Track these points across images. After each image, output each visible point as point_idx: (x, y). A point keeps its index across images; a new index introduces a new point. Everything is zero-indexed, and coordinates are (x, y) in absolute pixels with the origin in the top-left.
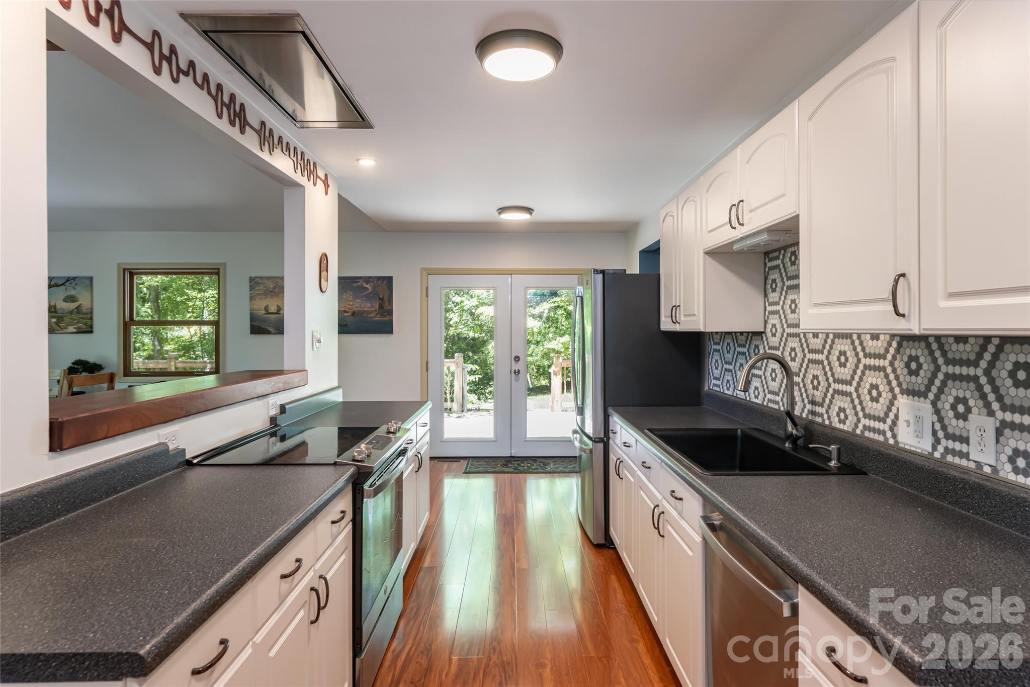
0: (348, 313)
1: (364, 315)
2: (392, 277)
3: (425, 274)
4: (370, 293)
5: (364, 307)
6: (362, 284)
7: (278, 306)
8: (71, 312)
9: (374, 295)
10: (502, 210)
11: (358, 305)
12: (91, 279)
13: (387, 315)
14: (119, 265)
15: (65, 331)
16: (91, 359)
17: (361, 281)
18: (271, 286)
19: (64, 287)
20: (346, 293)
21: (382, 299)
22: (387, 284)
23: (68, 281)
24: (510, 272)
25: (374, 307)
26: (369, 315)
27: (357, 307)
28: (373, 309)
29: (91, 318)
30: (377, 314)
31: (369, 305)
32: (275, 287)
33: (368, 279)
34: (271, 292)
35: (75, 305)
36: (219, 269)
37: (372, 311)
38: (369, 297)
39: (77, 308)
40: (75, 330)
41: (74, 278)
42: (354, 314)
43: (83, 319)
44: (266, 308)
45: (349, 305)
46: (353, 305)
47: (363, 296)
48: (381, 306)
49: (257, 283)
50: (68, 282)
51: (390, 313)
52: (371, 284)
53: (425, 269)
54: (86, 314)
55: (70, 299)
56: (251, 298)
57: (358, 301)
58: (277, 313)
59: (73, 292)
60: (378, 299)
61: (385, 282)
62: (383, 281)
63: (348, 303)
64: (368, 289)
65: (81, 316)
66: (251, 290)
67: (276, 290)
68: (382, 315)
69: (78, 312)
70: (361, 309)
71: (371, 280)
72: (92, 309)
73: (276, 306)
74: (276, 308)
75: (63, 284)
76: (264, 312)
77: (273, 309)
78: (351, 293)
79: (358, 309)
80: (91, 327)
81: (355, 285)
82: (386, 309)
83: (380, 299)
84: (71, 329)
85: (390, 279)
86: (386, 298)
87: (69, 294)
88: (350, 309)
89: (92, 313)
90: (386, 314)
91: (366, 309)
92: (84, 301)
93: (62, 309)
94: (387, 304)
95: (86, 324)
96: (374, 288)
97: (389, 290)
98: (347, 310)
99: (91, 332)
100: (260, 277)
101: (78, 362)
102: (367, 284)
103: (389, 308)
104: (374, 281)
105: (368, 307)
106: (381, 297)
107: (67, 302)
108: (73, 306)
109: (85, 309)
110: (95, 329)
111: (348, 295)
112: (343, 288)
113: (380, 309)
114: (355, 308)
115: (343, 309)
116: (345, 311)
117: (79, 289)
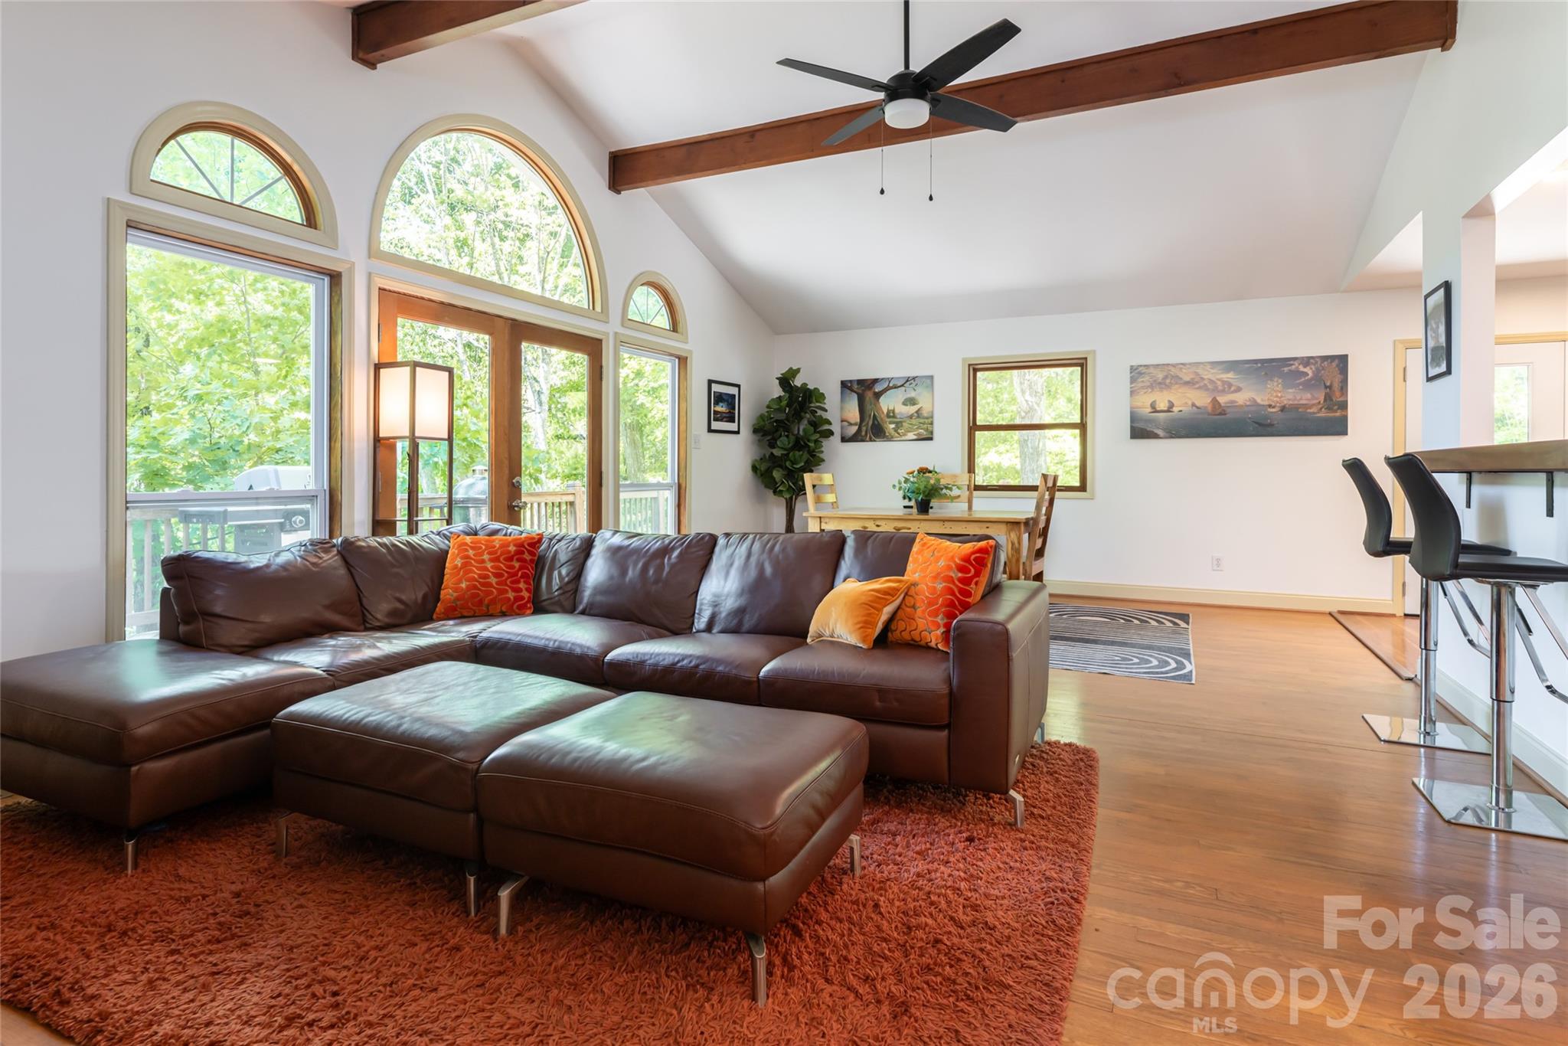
0: (1274, 407)
1: (1300, 410)
2: (1347, 356)
3: (1400, 347)
4: (1312, 379)
5: (1301, 399)
6: (1297, 368)
7: (1169, 401)
8: (911, 417)
9: (1317, 381)
11: (1290, 397)
12: (931, 377)
13: (1338, 409)
14: (964, 360)
15: (903, 438)
17: (1296, 363)
18: (1160, 376)
19: (903, 388)
20: (1272, 380)
21: (1330, 387)
22: (1337, 366)
23: (907, 381)
24: (1561, 339)
25: (1317, 399)
26: (1309, 411)
27: (1289, 400)
28: (1315, 401)
29: (932, 424)
30: (1321, 409)
31: (1309, 396)
32: (1166, 377)
33: (1307, 361)
34: (1160, 383)
35: (916, 408)
36: (1086, 359)
37: (1314, 405)
38: (1308, 386)
39: (917, 412)
40: (915, 437)
41: (915, 378)
42: (1283, 409)
43: (924, 424)
44: (1153, 405)
45: (1277, 396)
46: (1282, 397)
47: (1300, 384)
48: (1328, 398)
49: (1140, 374)
50: (908, 383)
51: (1344, 406)
52: (1313, 367)
53: (1402, 342)
54: (927, 418)
55: (911, 401)
56: (1132, 393)
57: (1290, 390)
58: (1168, 411)
59: (912, 394)
60: (1323, 386)
61: (1334, 364)
62: (1331, 362)
63: (1275, 394)
64: (1307, 375)
65: (922, 421)
66: (1131, 383)
67: (1168, 381)
68: (1329, 409)
69: (918, 417)
70: (1296, 402)
71: (1312, 361)
72: (932, 412)
73: (1167, 402)
74: (1167, 405)
75: (902, 385)
76: (1150, 410)
77: (1162, 405)
78: (1280, 381)
79: (1291, 402)
80: (932, 433)
81: (1286, 369)
82: (1336, 401)
83: (1326, 387)
84: (911, 436)
85: (1343, 360)
86: (1336, 386)
87: (909, 396)
88: (1278, 402)
89: (932, 417)
90: (1336, 407)
91: (1303, 402)
92: (924, 403)
93: (900, 413)
94: (1338, 394)
95: (927, 430)
96: (1317, 373)
97: (1342, 373)
98: (1273, 404)
99: (931, 439)
100: (1145, 366)
102: (1305, 367)
103: (1341, 399)
104: (1317, 362)
105: (1307, 399)
106: (1328, 384)
107: (906, 405)
108: (912, 409)
109: (925, 413)
110: (935, 436)
111: (1275, 384)
112: (1266, 374)
113: (1325, 400)
114: (1285, 402)
115: (1267, 403)
116: (1270, 406)
117: (919, 389)
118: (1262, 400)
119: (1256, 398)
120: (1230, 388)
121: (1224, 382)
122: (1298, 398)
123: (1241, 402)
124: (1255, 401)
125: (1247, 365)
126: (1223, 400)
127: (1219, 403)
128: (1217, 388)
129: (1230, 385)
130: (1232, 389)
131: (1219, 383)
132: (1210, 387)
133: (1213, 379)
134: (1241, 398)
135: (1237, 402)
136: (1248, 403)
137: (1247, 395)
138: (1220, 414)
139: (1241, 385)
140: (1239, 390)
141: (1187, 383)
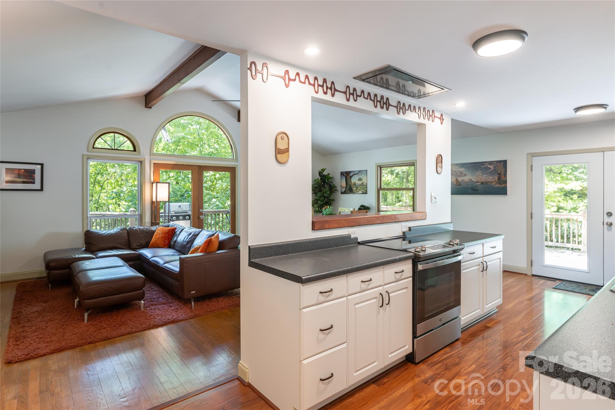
0: (478, 183)
1: (488, 184)
2: (506, 160)
3: (530, 156)
4: (493, 171)
5: (489, 179)
6: (487, 166)
8: (360, 185)
9: (495, 171)
10: (577, 109)
11: (485, 178)
12: (367, 171)
13: (503, 183)
14: (376, 164)
15: (358, 193)
16: (366, 205)
17: (487, 164)
19: (358, 175)
20: (478, 171)
21: (500, 174)
22: (503, 165)
23: (359, 172)
24: (602, 150)
26: (492, 184)
27: (484, 179)
28: (494, 180)
29: (367, 188)
30: (496, 183)
31: (492, 178)
33: (491, 163)
35: (362, 182)
36: (414, 163)
37: (494, 181)
38: (491, 173)
40: (361, 193)
41: (361, 171)
42: (482, 183)
43: (365, 188)
46: (481, 178)
47: (488, 173)
48: (499, 178)
50: (359, 173)
51: (505, 182)
52: (493, 166)
53: (530, 154)
54: (365, 186)
55: (360, 179)
57: (485, 175)
59: (361, 177)
60: (497, 174)
61: (502, 164)
62: (500, 163)
63: (479, 177)
64: (491, 169)
65: (363, 187)
68: (500, 183)
69: (362, 185)
70: (487, 180)
71: (493, 163)
72: (367, 184)
75: (358, 174)
78: (481, 171)
79: (485, 180)
80: (367, 191)
81: (483, 166)
82: (502, 180)
83: (498, 174)
84: (360, 192)
85: (505, 162)
86: (502, 173)
88: (480, 180)
91: (489, 180)
92: (364, 180)
93: (357, 184)
94: (503, 177)
95: (365, 190)
96: (495, 167)
97: (504, 168)
99: (367, 193)
101: (362, 206)
102: (490, 165)
103: (504, 179)
104: (494, 163)
105: (491, 179)
106: (499, 173)
108: (360, 182)
109: (364, 184)
111: (479, 173)
112: (476, 169)
113: (498, 180)
114: (483, 180)
115: (476, 181)
116: (477, 182)
117: (363, 175)
118: (474, 179)
119: (472, 178)
120: (462, 174)
121: (460, 172)
122: (488, 178)
124: (471, 180)
125: (468, 165)
126: (460, 179)
127: (459, 181)
128: (458, 174)
129: (462, 173)
130: (463, 175)
131: (458, 172)
132: (455, 174)
133: (456, 171)
134: (466, 178)
135: (465, 180)
136: (469, 181)
137: (469, 177)
138: (459, 185)
139: (466, 173)
140: (465, 175)
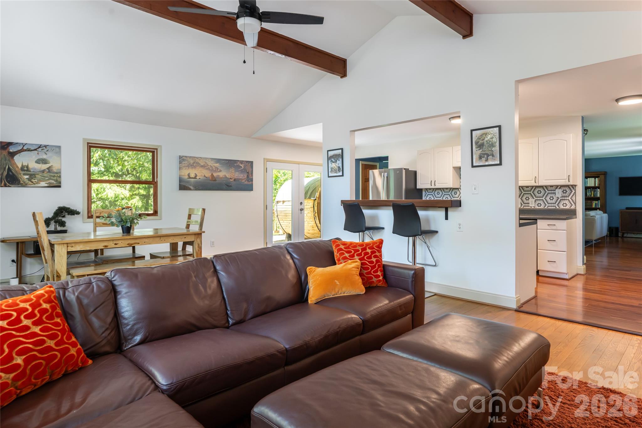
0: (232, 179)
1: (240, 181)
2: (253, 162)
3: (265, 161)
4: (243, 169)
5: (240, 177)
6: (239, 164)
7: (195, 174)
8: (43, 171)
9: (244, 171)
11: (237, 175)
12: (59, 147)
14: (83, 139)
15: (39, 185)
17: (239, 162)
18: (192, 162)
19: (36, 152)
20: (231, 168)
21: (248, 173)
23: (40, 147)
24: (299, 163)
25: (244, 177)
26: (242, 181)
27: (237, 176)
28: (244, 178)
29: (60, 177)
30: (246, 181)
31: (242, 176)
32: (194, 163)
33: (242, 162)
34: (192, 165)
35: (47, 166)
38: (242, 172)
39: (48, 168)
40: (46, 185)
41: (46, 146)
42: (235, 180)
43: (54, 176)
44: (189, 175)
45: (233, 175)
46: (234, 175)
47: (240, 171)
48: (248, 176)
49: (184, 160)
50: (40, 149)
51: (252, 180)
52: (243, 164)
53: (266, 159)
54: (57, 173)
55: (44, 161)
56: (180, 168)
57: (237, 173)
58: (195, 178)
59: (45, 157)
60: (246, 172)
61: (250, 164)
62: (249, 163)
63: (232, 174)
64: (242, 167)
65: (52, 175)
66: (180, 163)
67: (195, 164)
68: (248, 181)
69: (49, 172)
70: (239, 178)
71: (243, 162)
72: (60, 169)
73: (194, 174)
74: (194, 175)
75: (35, 150)
76: (187, 177)
77: (192, 175)
78: (234, 169)
79: (237, 177)
80: (60, 183)
81: (236, 164)
82: (250, 178)
84: (43, 184)
85: (252, 162)
86: (250, 173)
87: (41, 157)
88: (233, 177)
89: (60, 173)
90: (250, 180)
91: (241, 178)
92: (54, 163)
93: (34, 169)
94: (250, 175)
95: (56, 181)
96: (245, 166)
97: (251, 168)
98: (232, 178)
99: (60, 187)
100: (185, 156)
102: (241, 164)
103: (251, 178)
105: (242, 177)
106: (248, 172)
107: (39, 163)
108: (45, 167)
109: (55, 169)
110: (62, 185)
111: (232, 170)
112: (229, 166)
113: (247, 178)
114: (235, 177)
115: (229, 177)
116: (231, 178)
117: (50, 154)
118: (228, 176)
119: (226, 175)
120: (217, 170)
121: (216, 167)
122: (239, 176)
123: (221, 176)
124: (225, 176)
125: (223, 161)
126: (215, 175)
127: (214, 176)
128: (213, 169)
129: (218, 169)
130: (218, 170)
131: (214, 168)
132: (211, 169)
133: (212, 166)
134: (222, 174)
135: (220, 176)
136: (224, 177)
137: (224, 174)
138: (214, 181)
139: (221, 169)
140: (220, 171)
141: (202, 166)
